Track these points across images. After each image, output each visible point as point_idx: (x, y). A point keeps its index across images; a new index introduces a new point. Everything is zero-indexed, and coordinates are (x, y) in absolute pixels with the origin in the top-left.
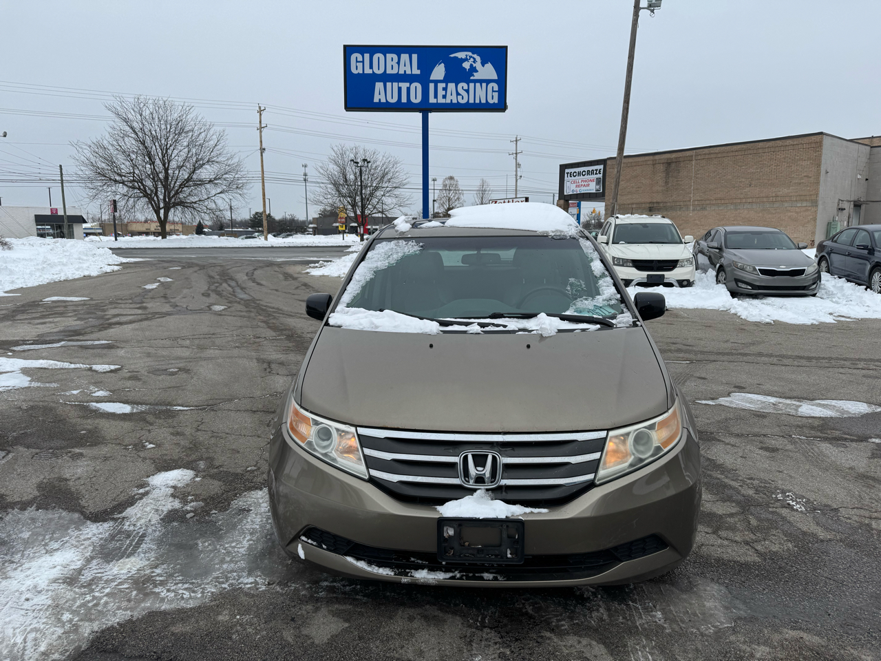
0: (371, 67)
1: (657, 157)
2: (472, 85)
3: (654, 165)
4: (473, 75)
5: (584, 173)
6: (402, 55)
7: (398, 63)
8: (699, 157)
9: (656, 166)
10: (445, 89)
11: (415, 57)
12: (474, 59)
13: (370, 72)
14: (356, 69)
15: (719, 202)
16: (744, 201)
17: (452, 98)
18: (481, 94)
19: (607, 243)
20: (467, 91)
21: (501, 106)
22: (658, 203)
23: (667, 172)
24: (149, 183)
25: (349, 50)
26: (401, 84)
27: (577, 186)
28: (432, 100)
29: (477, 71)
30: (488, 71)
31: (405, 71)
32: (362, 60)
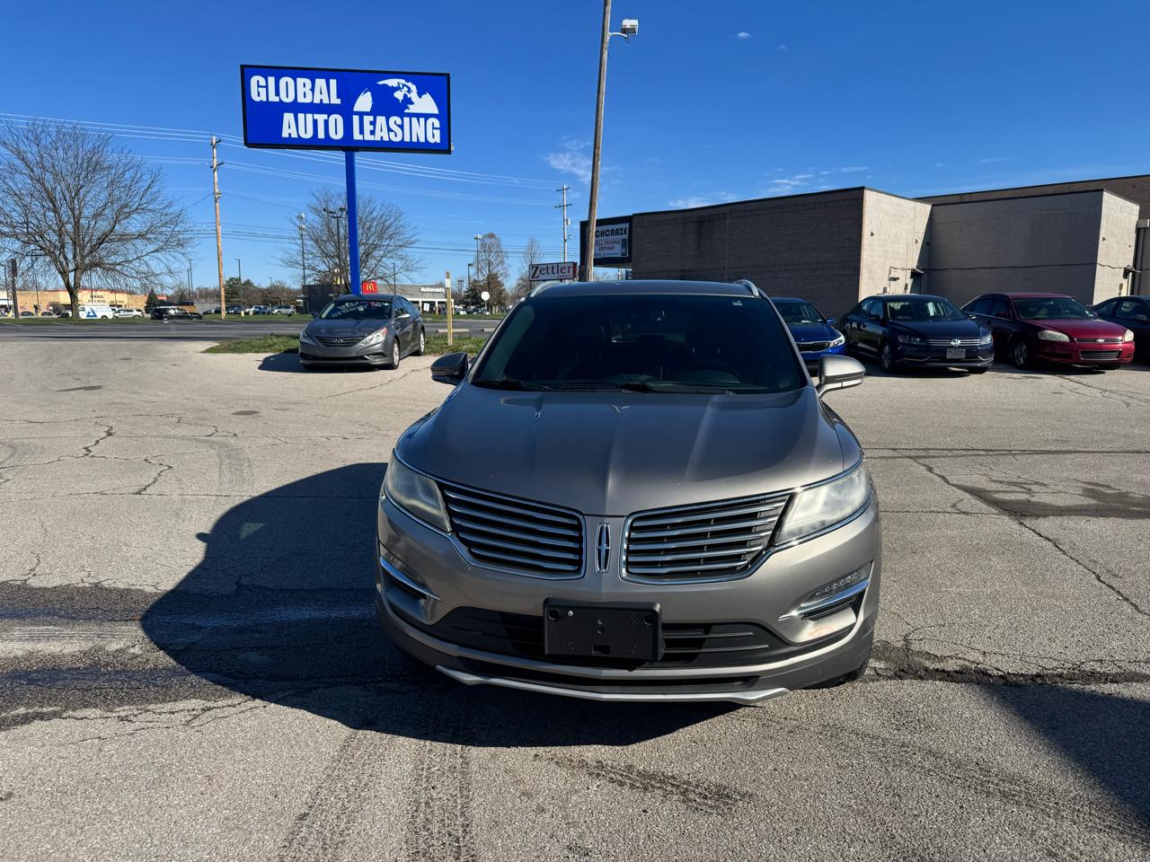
0: (277, 93)
1: (688, 214)
2: (406, 120)
3: (684, 224)
4: (408, 108)
5: (608, 233)
6: (317, 80)
7: (313, 90)
8: (734, 215)
9: (688, 225)
10: (373, 123)
11: (333, 83)
12: (409, 88)
13: (277, 99)
14: (257, 95)
17: (381, 134)
18: (419, 131)
20: (401, 127)
21: (444, 148)
22: (689, 270)
23: (699, 232)
24: (54, 238)
25: (247, 71)
26: (316, 116)
27: (600, 249)
28: (357, 136)
29: (412, 103)
30: (426, 104)
31: (321, 100)
32: (264, 84)
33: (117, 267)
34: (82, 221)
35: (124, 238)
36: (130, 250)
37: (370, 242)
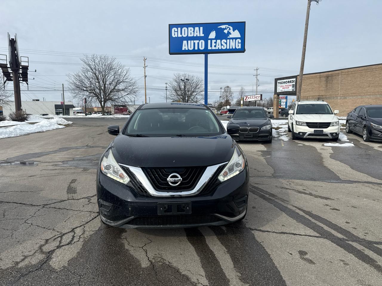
0: (181, 34)
1: (322, 74)
2: (228, 40)
3: (320, 78)
4: (229, 36)
5: (286, 82)
6: (195, 28)
7: (194, 31)
8: (343, 74)
9: (321, 78)
10: (216, 43)
11: (201, 28)
12: (229, 28)
13: (181, 36)
14: (174, 35)
15: (353, 95)
16: (366, 94)
17: (219, 47)
18: (233, 45)
19: (293, 114)
20: (226, 43)
21: (242, 50)
22: (322, 96)
23: (327, 81)
24: (98, 91)
25: (171, 26)
26: (195, 41)
27: (283, 88)
28: (209, 48)
29: (231, 34)
30: (236, 34)
31: (197, 35)
32: (177, 31)
33: (116, 100)
34: (106, 86)
35: (119, 91)
36: (120, 94)
37: (192, 90)
